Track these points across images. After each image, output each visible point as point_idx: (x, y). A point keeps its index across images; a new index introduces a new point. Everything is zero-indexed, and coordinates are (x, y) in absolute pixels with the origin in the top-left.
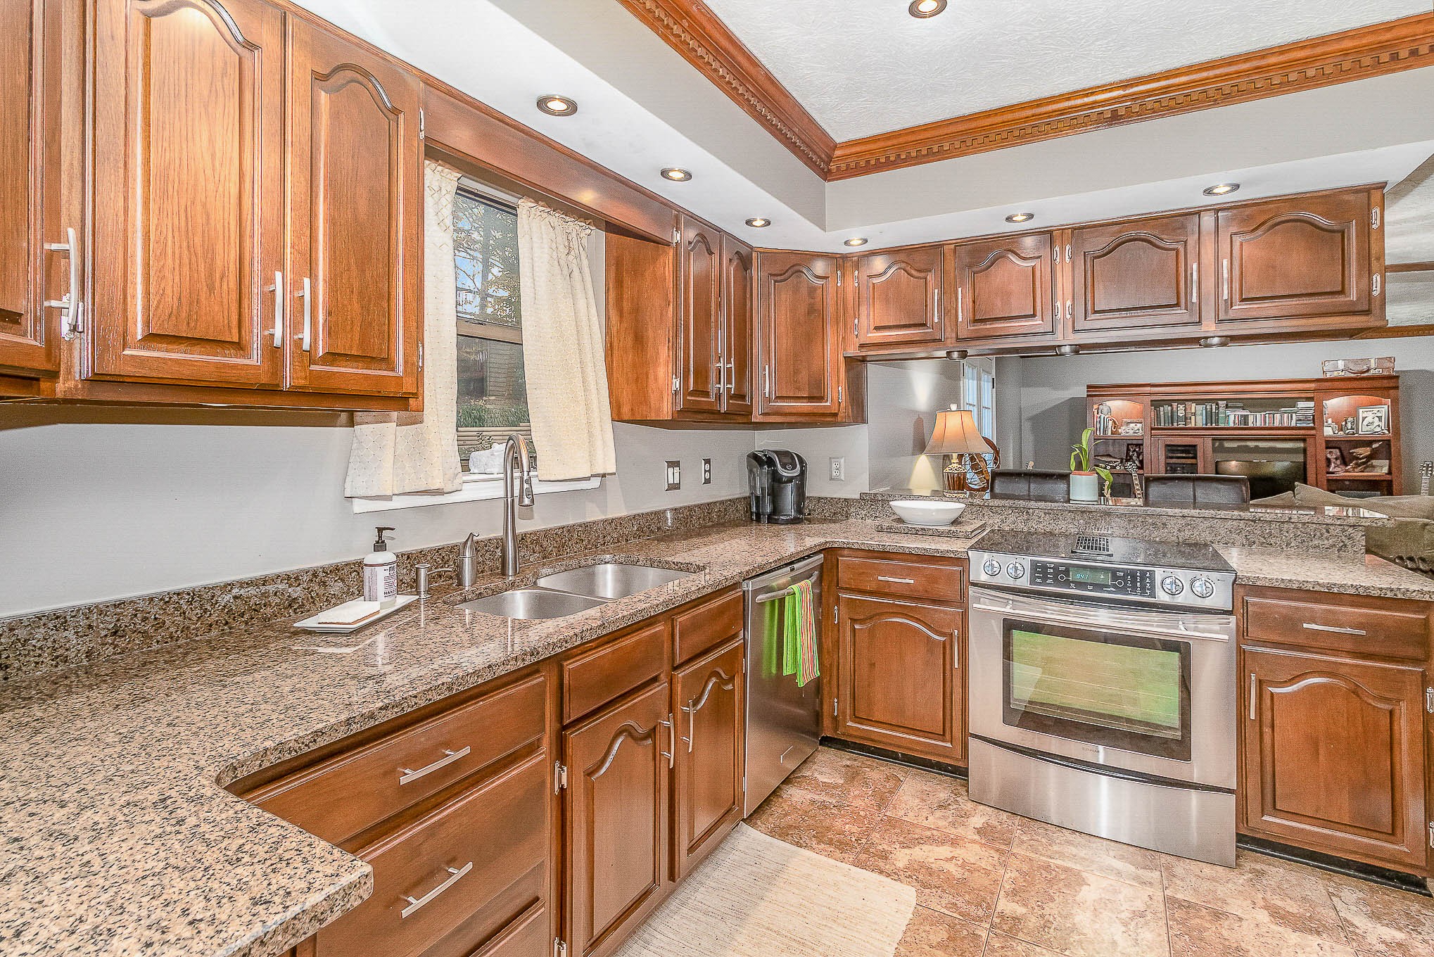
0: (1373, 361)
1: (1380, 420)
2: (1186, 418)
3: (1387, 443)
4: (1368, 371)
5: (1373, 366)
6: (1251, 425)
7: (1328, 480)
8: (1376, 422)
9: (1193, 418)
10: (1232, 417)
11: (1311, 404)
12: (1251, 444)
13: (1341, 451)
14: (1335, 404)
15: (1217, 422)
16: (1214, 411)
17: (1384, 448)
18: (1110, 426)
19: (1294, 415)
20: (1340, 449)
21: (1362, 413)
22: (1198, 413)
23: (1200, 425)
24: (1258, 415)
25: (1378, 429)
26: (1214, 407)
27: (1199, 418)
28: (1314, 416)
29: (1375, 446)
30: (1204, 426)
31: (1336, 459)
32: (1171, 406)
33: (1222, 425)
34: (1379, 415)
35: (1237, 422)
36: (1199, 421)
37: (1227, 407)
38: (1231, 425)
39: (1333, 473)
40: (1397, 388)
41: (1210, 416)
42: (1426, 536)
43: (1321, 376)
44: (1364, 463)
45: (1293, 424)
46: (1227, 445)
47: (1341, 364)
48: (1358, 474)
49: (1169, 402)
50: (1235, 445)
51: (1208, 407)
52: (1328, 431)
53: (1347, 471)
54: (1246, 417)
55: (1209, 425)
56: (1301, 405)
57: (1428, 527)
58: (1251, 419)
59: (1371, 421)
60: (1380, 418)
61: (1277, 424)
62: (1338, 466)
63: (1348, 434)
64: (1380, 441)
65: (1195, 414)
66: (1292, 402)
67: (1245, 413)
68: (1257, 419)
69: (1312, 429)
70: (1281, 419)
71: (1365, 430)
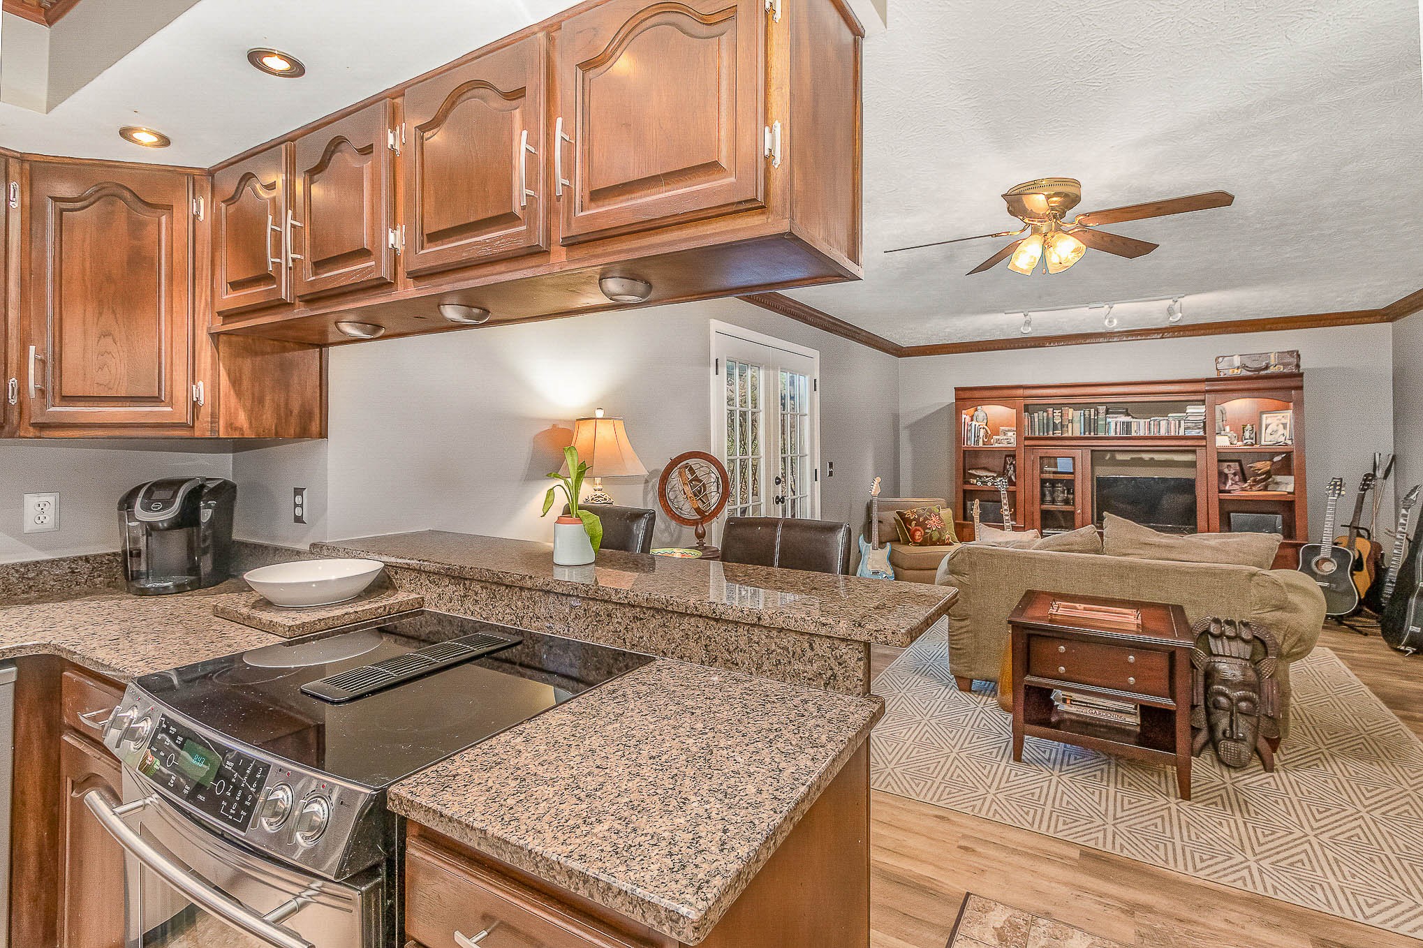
0: (1272, 356)
1: (1285, 428)
2: (1062, 426)
3: (1288, 456)
4: (1267, 367)
5: (1272, 363)
6: (1134, 434)
7: (1220, 500)
8: (1281, 431)
9: (1070, 425)
10: (1115, 423)
11: (1202, 409)
12: (1146, 456)
13: (1241, 465)
14: (1239, 406)
15: (1096, 430)
16: (1092, 417)
17: (1286, 462)
18: (981, 436)
19: (1182, 422)
20: (1239, 461)
21: (1266, 419)
22: (1076, 419)
23: (1077, 434)
24: (1142, 421)
25: (1282, 439)
26: (1092, 413)
27: (1077, 425)
28: (1204, 423)
29: (1276, 459)
30: (1082, 435)
31: (1235, 474)
32: (1047, 411)
33: (1101, 434)
34: (1284, 421)
35: (1118, 430)
36: (1076, 429)
37: (1107, 412)
38: (1112, 434)
39: (1229, 492)
40: (1301, 388)
41: (1090, 424)
42: (1254, 591)
43: (1215, 376)
44: (1264, 480)
45: (1181, 433)
46: (1119, 457)
47: (1237, 361)
48: (1256, 493)
49: (1044, 407)
50: (1127, 457)
51: (1087, 413)
52: (1222, 441)
53: (1243, 489)
54: (1128, 425)
55: (1087, 435)
56: (1190, 409)
57: (1256, 578)
58: (1134, 427)
59: (1275, 428)
60: (1285, 426)
61: (1163, 432)
62: (1236, 482)
63: (1246, 444)
64: (1283, 453)
65: (1072, 421)
66: (1179, 406)
67: (1128, 419)
68: (1140, 427)
69: (1204, 438)
70: (1167, 425)
71: (1267, 439)
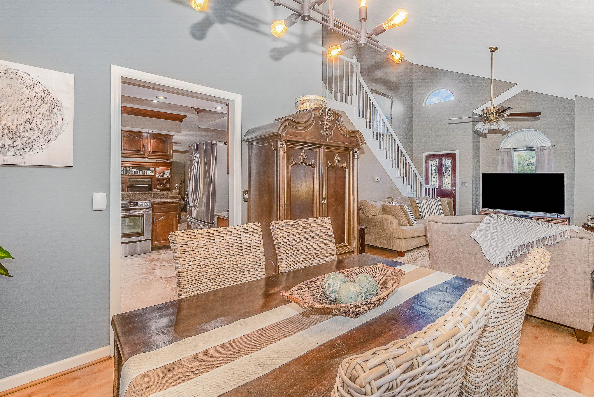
3: (169, 179)
4: (166, 161)
6: (139, 174)
10: (134, 172)
11: (153, 169)
12: (138, 180)
14: (159, 169)
15: (130, 173)
16: (129, 170)
17: (169, 181)
19: (149, 172)
20: (160, 181)
21: (164, 172)
22: (124, 170)
23: (125, 174)
24: (141, 171)
25: (168, 176)
26: (129, 168)
27: (124, 172)
28: (154, 172)
29: (167, 180)
31: (159, 183)
37: (133, 169)
38: (134, 174)
39: (158, 187)
40: (172, 165)
44: (164, 184)
45: (149, 174)
51: (127, 169)
52: (157, 176)
53: (161, 187)
55: (127, 174)
56: (151, 169)
59: (166, 174)
60: (168, 173)
62: (159, 185)
63: (161, 177)
66: (149, 168)
67: (137, 171)
68: (140, 173)
69: (154, 175)
70: (146, 173)
71: (165, 176)
